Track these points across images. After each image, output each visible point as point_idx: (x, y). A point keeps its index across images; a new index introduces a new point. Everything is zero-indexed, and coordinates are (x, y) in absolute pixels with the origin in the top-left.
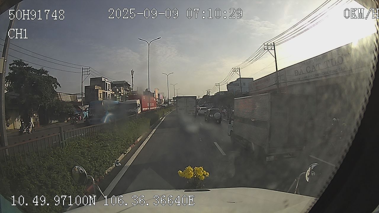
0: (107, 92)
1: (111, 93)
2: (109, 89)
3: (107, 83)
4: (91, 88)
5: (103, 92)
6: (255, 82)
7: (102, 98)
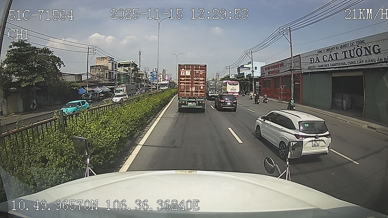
2: (116, 69)
3: (113, 63)
4: (97, 68)
5: (109, 72)
6: (268, 66)
7: (109, 79)
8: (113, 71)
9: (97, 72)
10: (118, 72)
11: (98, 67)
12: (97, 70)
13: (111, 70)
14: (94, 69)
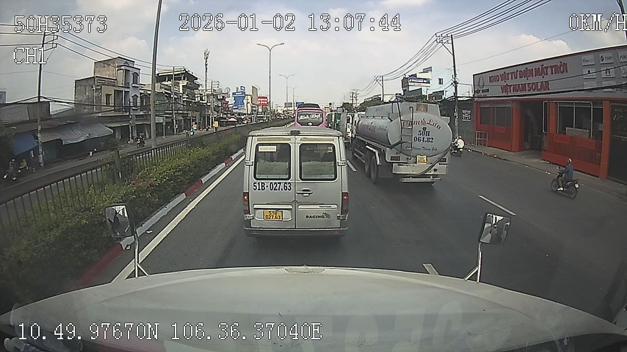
0: (126, 90)
1: (141, 93)
2: (137, 84)
3: (129, 70)
4: (87, 84)
5: (115, 90)
6: (502, 72)
7: (114, 106)
8: (129, 88)
9: (87, 94)
10: (142, 92)
11: (89, 81)
12: (87, 89)
13: (122, 87)
14: (82, 86)
